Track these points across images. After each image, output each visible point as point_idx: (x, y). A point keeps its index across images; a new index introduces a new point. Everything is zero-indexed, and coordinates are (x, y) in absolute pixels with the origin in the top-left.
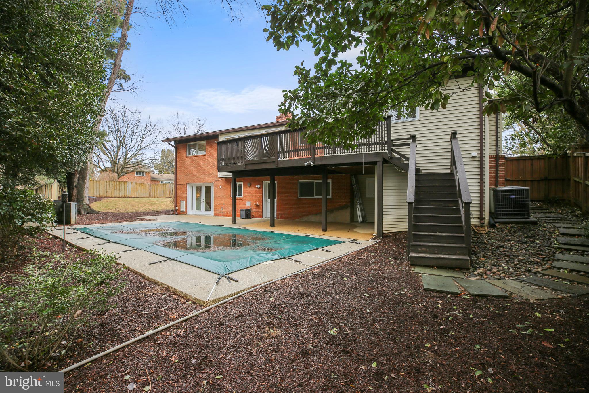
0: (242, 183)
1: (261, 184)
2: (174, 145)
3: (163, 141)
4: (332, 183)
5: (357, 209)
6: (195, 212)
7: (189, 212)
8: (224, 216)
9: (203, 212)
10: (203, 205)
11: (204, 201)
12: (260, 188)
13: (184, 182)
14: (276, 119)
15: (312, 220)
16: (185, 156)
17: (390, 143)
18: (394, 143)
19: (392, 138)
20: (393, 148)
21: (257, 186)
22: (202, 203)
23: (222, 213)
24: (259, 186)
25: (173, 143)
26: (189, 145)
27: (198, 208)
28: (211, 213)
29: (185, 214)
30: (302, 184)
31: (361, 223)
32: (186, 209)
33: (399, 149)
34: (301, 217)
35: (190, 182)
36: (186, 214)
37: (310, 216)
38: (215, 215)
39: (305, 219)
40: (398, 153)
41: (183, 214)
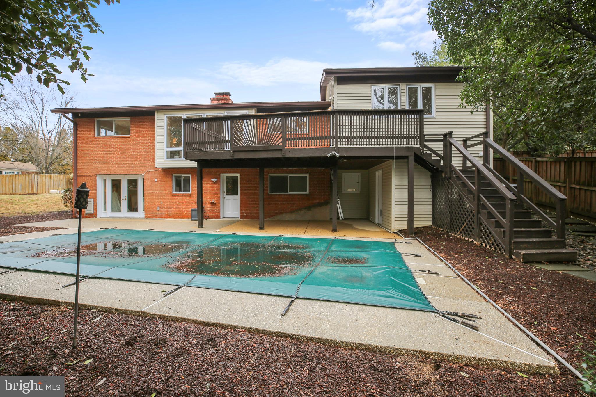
0: (189, 175)
1: (218, 177)
2: (72, 119)
3: (52, 111)
4: (310, 177)
5: (338, 205)
6: (110, 214)
7: (101, 214)
8: (161, 217)
9: (125, 212)
10: (125, 204)
11: (127, 198)
12: (216, 182)
13: (92, 172)
14: (211, 100)
15: (287, 219)
16: (92, 135)
17: (422, 137)
18: (427, 138)
19: (425, 133)
20: (425, 143)
21: (212, 180)
22: (122, 202)
23: (159, 214)
24: (215, 180)
25: (70, 115)
26: (98, 121)
27: (117, 208)
28: (140, 214)
29: (93, 217)
30: (272, 178)
31: (342, 220)
32: (95, 209)
33: (430, 145)
34: (272, 216)
35: (103, 173)
36: (96, 217)
37: (284, 215)
38: (146, 217)
39: (278, 217)
40: (429, 149)
41: (90, 217)
